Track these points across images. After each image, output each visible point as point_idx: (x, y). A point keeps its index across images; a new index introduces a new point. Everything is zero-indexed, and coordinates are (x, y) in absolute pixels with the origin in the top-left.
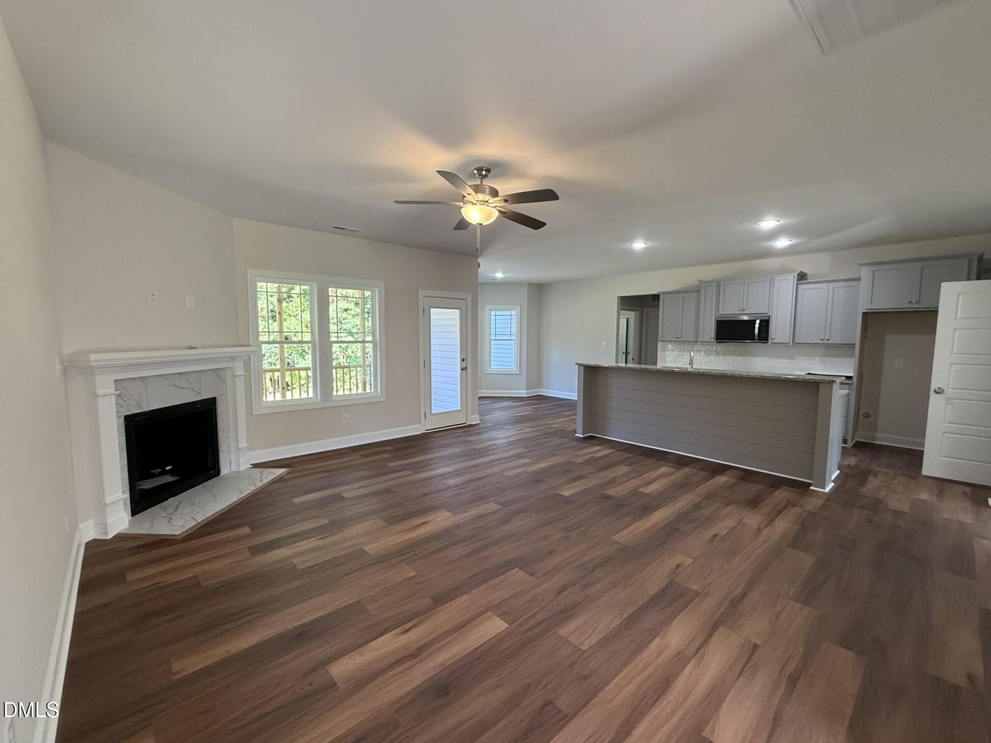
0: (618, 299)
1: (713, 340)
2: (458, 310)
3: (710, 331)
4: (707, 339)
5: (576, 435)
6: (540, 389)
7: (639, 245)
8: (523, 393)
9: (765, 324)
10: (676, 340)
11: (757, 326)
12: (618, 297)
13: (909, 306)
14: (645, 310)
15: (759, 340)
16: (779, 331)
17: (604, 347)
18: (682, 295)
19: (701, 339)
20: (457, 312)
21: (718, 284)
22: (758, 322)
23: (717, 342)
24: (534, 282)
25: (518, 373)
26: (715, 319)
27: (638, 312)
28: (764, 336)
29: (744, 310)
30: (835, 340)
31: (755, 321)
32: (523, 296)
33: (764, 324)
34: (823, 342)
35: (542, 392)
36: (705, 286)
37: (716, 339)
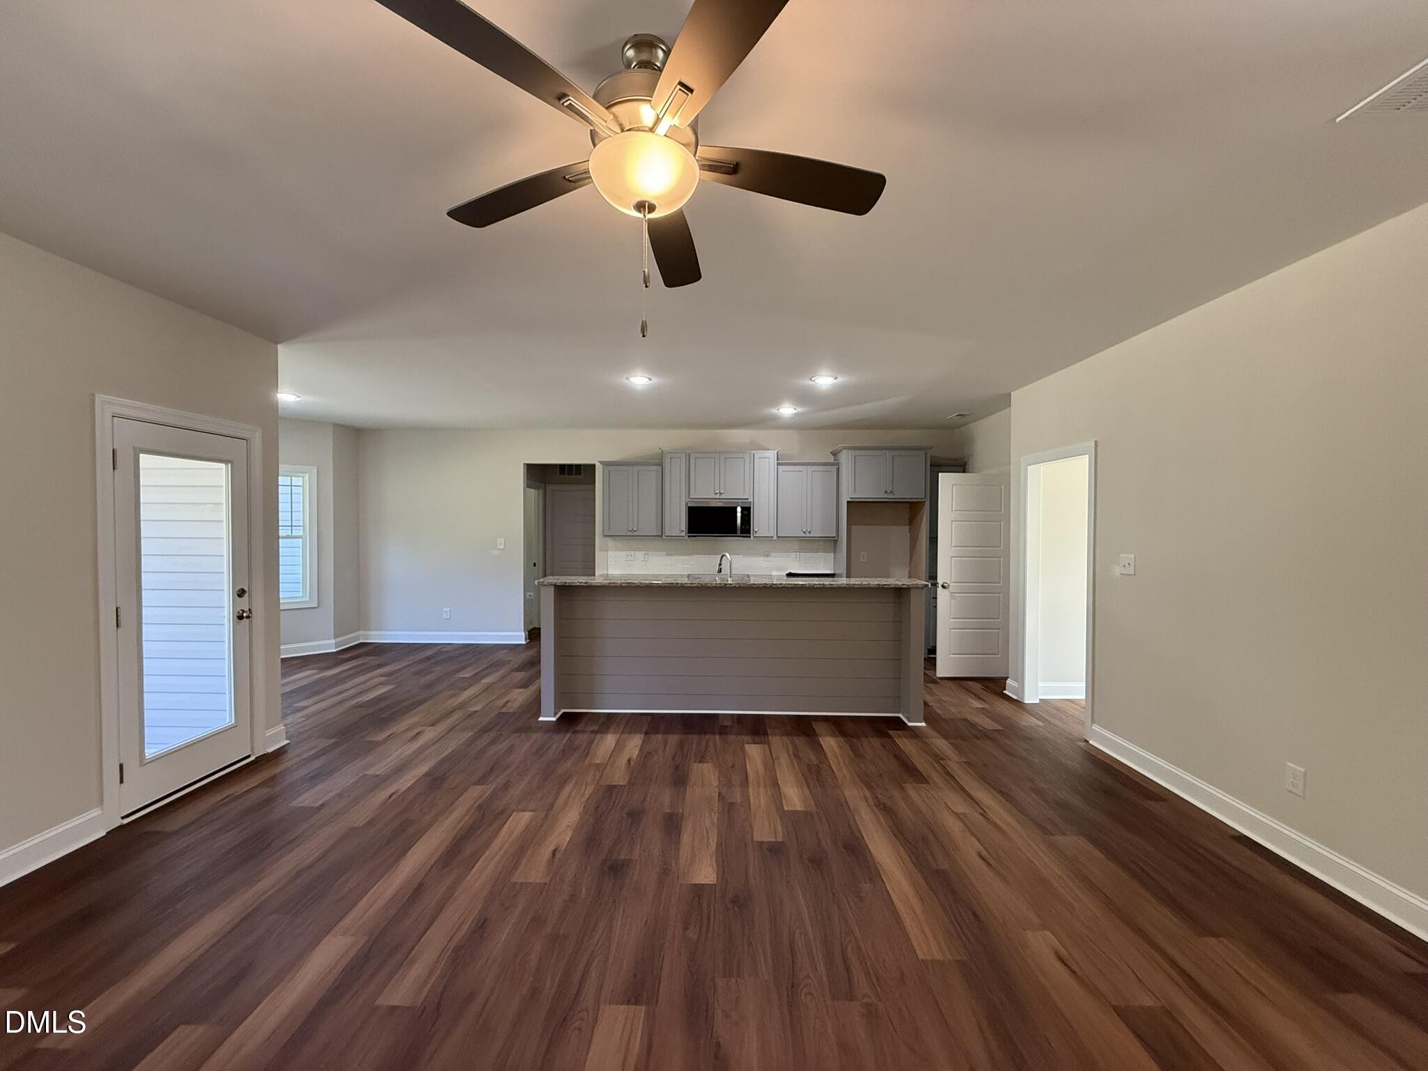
0: (524, 467)
1: (683, 534)
2: (223, 466)
3: (678, 521)
4: (676, 532)
5: (541, 719)
6: (361, 632)
7: (639, 380)
8: (329, 645)
9: (747, 511)
10: (630, 534)
11: (739, 515)
12: (524, 464)
13: (885, 496)
14: (549, 488)
15: (741, 533)
16: (762, 522)
17: (502, 547)
18: (636, 468)
19: (667, 533)
20: (221, 469)
21: (690, 455)
22: (739, 509)
23: (689, 536)
24: (341, 423)
25: (316, 606)
26: (687, 504)
27: (541, 490)
28: (746, 530)
29: (721, 494)
30: (817, 533)
31: (736, 508)
32: (326, 447)
33: (746, 513)
34: (805, 535)
35: (366, 637)
36: (671, 458)
37: (689, 533)
